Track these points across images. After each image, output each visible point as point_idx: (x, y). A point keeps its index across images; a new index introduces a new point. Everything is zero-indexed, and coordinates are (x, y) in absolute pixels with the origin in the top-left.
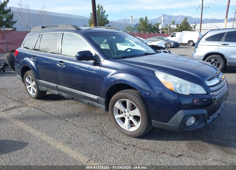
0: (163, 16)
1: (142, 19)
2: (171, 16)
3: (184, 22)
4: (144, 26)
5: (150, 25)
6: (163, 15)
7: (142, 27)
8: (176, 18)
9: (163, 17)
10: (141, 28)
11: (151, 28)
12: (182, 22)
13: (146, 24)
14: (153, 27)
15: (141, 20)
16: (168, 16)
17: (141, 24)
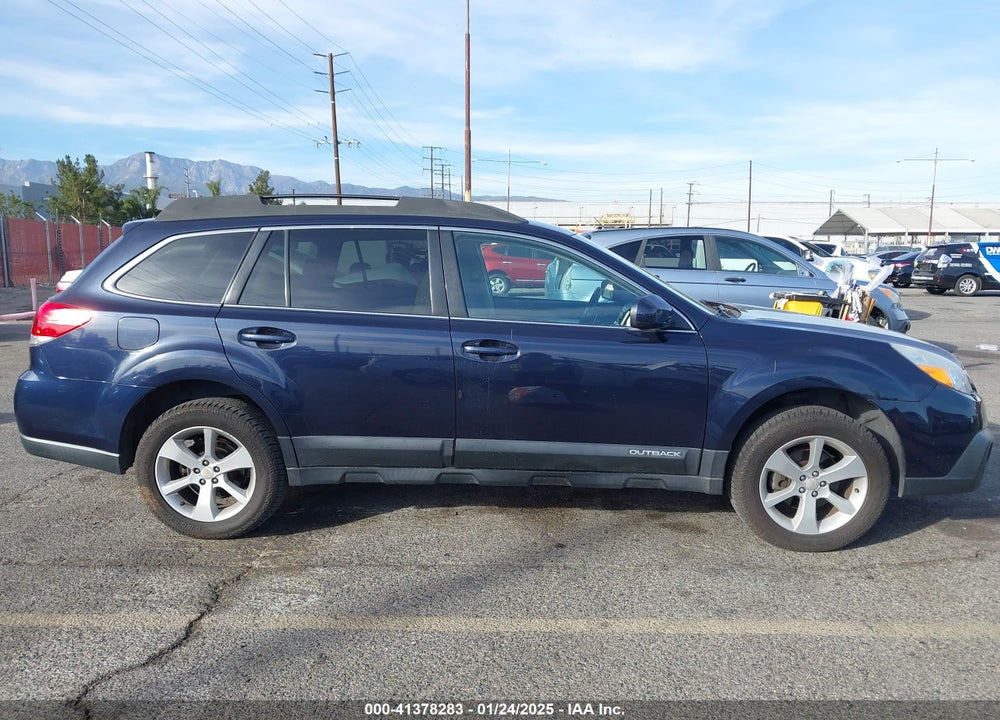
0: (151, 157)
1: (70, 162)
2: (176, 159)
3: (258, 189)
4: (82, 194)
5: (111, 192)
6: (150, 153)
7: (74, 200)
8: (199, 170)
9: (152, 161)
10: (70, 203)
11: (118, 206)
12: (252, 189)
13: (93, 188)
14: (129, 202)
15: (66, 167)
16: (165, 160)
17: (67, 186)
